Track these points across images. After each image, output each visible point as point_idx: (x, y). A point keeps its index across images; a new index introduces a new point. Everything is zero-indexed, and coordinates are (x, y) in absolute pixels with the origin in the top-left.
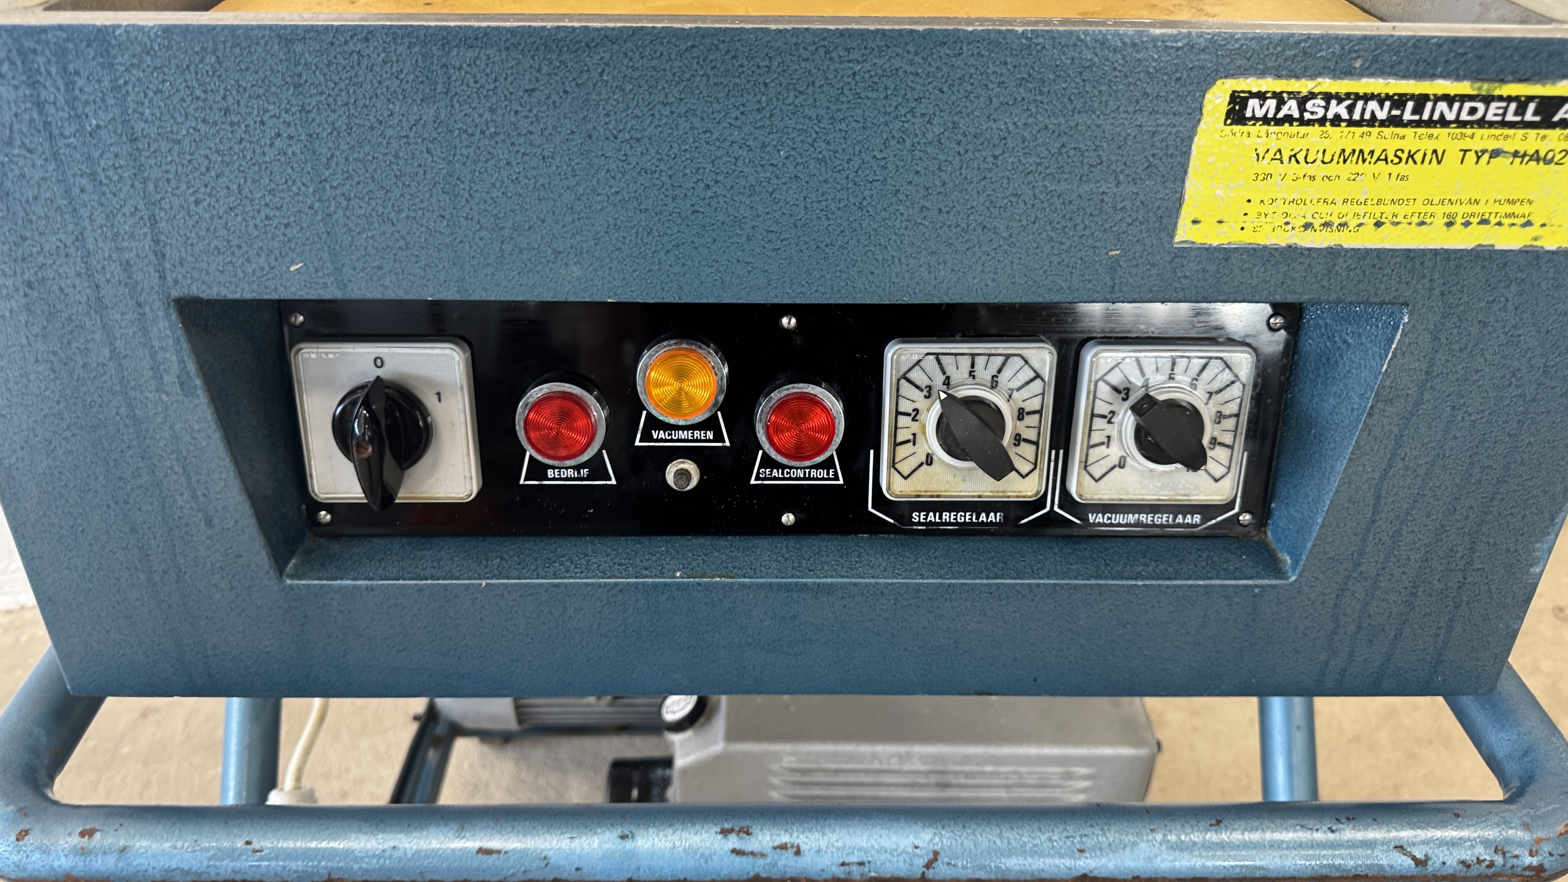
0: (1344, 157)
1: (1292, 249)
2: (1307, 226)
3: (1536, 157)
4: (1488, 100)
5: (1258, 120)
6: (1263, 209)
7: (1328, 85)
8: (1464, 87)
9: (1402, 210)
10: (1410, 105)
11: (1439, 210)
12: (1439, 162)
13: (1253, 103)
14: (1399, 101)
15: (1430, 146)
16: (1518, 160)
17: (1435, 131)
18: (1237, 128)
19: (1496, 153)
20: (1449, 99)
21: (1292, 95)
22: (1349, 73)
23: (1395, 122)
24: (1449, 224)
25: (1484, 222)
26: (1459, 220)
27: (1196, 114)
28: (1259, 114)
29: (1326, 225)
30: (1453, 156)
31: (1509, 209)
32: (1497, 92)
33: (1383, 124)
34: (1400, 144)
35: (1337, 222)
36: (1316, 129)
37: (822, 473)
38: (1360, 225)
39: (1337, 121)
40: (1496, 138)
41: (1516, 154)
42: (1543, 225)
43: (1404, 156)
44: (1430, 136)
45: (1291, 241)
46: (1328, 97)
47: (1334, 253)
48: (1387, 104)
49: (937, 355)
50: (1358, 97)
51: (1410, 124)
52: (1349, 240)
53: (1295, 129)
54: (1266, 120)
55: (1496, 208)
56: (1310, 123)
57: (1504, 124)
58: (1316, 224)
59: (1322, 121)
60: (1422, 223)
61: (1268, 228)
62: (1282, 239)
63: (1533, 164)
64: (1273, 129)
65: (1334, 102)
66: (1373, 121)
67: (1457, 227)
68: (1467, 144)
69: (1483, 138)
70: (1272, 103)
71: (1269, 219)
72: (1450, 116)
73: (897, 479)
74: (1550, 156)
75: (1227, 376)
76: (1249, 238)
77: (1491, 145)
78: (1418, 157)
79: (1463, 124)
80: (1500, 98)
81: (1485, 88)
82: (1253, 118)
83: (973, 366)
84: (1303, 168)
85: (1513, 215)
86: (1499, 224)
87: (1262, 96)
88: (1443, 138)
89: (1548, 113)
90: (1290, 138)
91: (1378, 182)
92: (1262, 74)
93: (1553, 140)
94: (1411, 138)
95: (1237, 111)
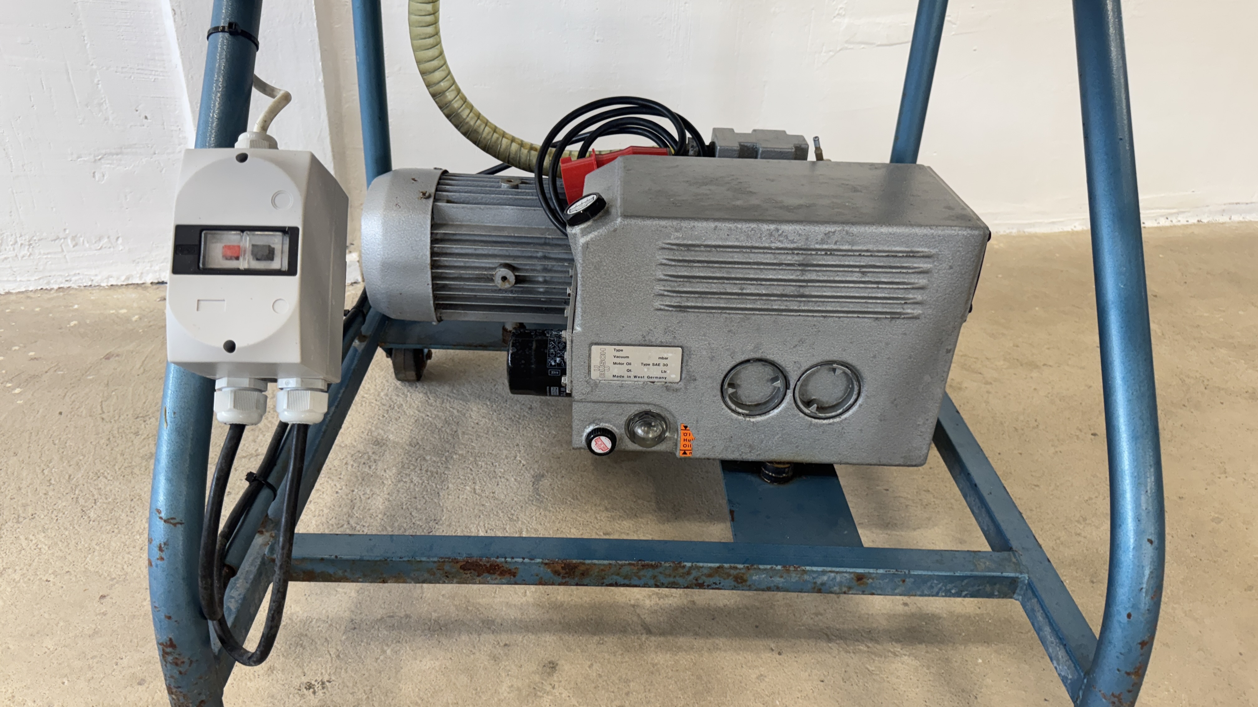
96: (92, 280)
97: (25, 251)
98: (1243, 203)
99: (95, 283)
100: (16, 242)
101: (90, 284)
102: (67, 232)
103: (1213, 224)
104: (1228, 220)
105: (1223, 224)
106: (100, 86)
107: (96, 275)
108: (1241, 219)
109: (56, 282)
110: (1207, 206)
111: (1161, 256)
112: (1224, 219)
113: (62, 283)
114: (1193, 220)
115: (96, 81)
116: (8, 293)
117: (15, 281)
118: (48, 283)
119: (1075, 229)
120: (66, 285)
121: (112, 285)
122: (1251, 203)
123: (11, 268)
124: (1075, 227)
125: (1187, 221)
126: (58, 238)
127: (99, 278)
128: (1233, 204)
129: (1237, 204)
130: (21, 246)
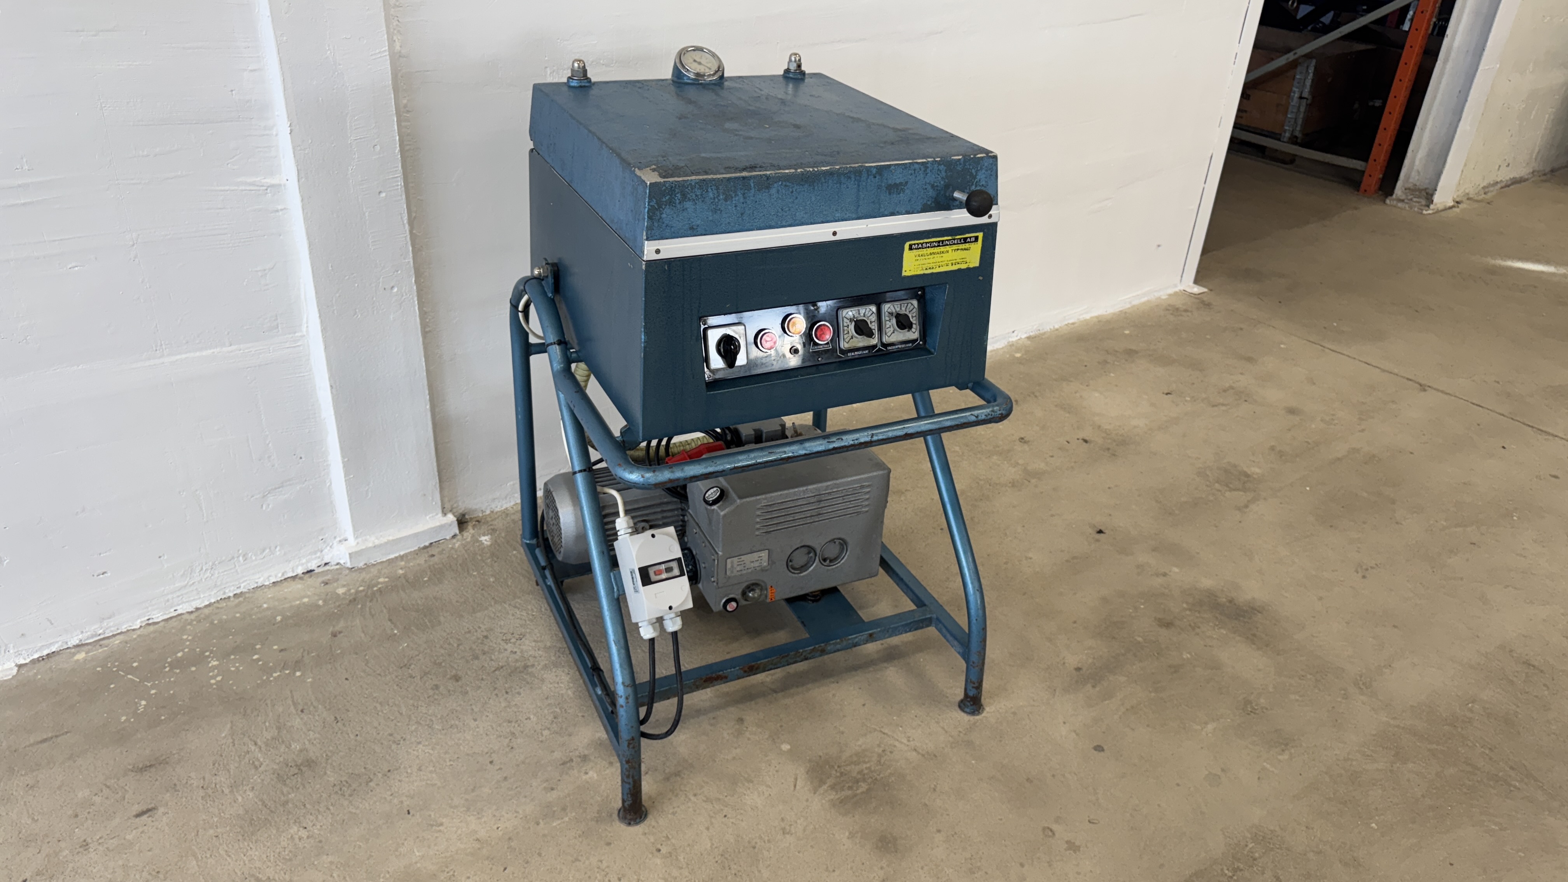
0: (931, 254)
1: (924, 275)
2: (926, 269)
3: (965, 249)
4: (954, 239)
5: (914, 249)
6: (918, 267)
7: (926, 241)
8: (950, 238)
9: (943, 263)
11: (950, 262)
12: (948, 253)
13: (913, 246)
14: (939, 242)
15: (946, 250)
16: (962, 250)
17: (947, 247)
18: (911, 251)
19: (958, 249)
20: (948, 240)
21: (920, 243)
22: (929, 238)
23: (939, 246)
24: (952, 265)
25: (958, 264)
26: (955, 263)
27: (903, 249)
29: (931, 268)
30: (950, 251)
31: (963, 260)
33: (937, 247)
34: (940, 250)
35: (933, 267)
36: (925, 249)
37: (826, 346)
38: (936, 268)
39: (928, 247)
40: (957, 247)
42: (969, 263)
43: (942, 253)
44: (945, 248)
45: (924, 273)
46: (926, 243)
47: (932, 274)
48: (937, 243)
49: (851, 311)
50: (931, 242)
51: (942, 246)
52: (934, 271)
53: (922, 250)
55: (960, 261)
56: (923, 248)
57: (958, 244)
58: (928, 269)
60: (947, 266)
61: (919, 271)
62: (922, 272)
64: (917, 250)
66: (935, 246)
67: (954, 265)
68: (953, 248)
69: (955, 247)
70: (917, 245)
71: (919, 269)
72: (948, 243)
73: (845, 343)
75: (912, 307)
76: (915, 273)
78: (944, 252)
80: (956, 239)
81: (953, 237)
83: (859, 312)
84: (924, 257)
85: (963, 262)
86: (961, 264)
87: (915, 244)
89: (965, 241)
90: (921, 252)
91: (938, 258)
92: (914, 240)
93: (967, 246)
94: (942, 249)
95: (911, 248)
96: (257, 583)
97: (208, 574)
99: (260, 584)
100: (202, 569)
101: (256, 585)
102: (240, 552)
106: (270, 445)
107: (260, 578)
109: (230, 591)
113: (234, 590)
115: (267, 442)
116: (197, 609)
117: (200, 598)
118: (224, 593)
120: (238, 591)
121: (274, 583)
123: (196, 589)
126: (233, 558)
127: (262, 579)
130: (206, 570)
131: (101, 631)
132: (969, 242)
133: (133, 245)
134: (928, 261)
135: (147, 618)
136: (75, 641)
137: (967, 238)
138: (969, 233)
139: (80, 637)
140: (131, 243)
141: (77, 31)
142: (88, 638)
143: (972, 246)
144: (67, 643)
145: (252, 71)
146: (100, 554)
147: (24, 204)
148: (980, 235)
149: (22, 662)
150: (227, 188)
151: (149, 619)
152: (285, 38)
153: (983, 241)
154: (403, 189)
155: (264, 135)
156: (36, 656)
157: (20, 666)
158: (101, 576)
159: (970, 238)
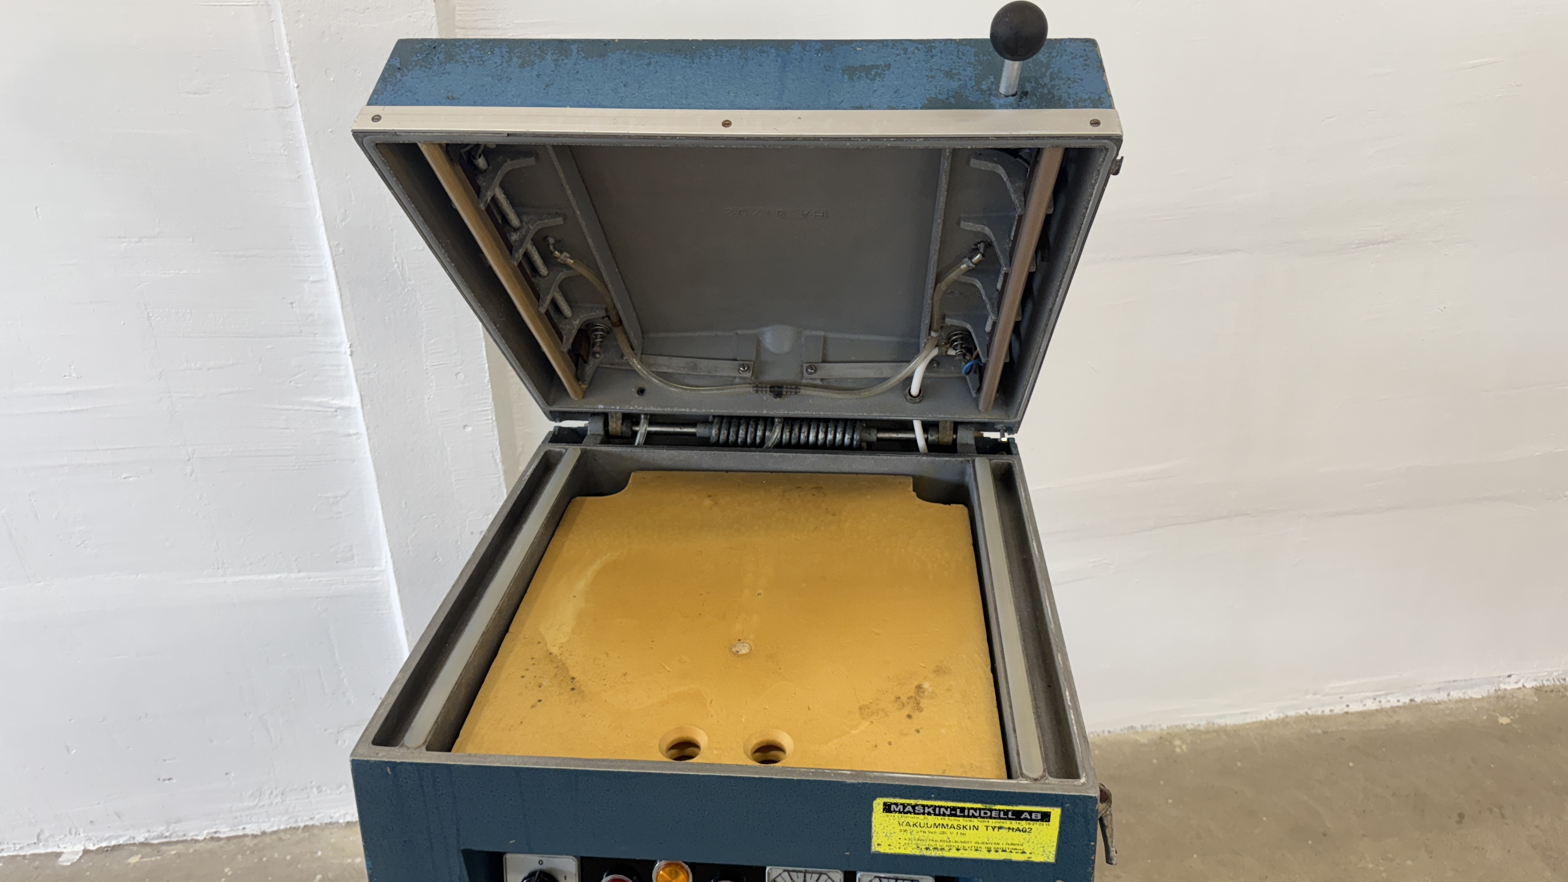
0: (936, 825)
1: (923, 856)
2: (927, 849)
3: (1018, 830)
4: (991, 810)
5: (896, 812)
6: (907, 842)
7: (920, 802)
8: (979, 806)
9: (967, 845)
10: (958, 811)
11: (983, 846)
12: (977, 830)
13: (893, 807)
14: (954, 809)
15: (972, 824)
16: (1011, 831)
17: (973, 819)
18: (888, 814)
19: (1000, 828)
20: (975, 810)
21: (908, 804)
22: (929, 799)
23: (955, 815)
24: (989, 851)
25: (1003, 851)
26: (993, 849)
27: (870, 810)
28: (897, 810)
29: (936, 849)
30: (982, 828)
31: (1014, 847)
32: (994, 808)
33: (948, 816)
34: (958, 823)
35: (939, 848)
36: (921, 816)
38: (950, 849)
39: (929, 814)
40: (999, 823)
41: (1009, 828)
42: (1031, 853)
43: (962, 827)
44: (971, 821)
45: (922, 853)
46: (924, 806)
47: (941, 858)
48: (949, 810)
49: (788, 871)
50: (936, 807)
51: (960, 816)
52: (946, 854)
53: (913, 815)
54: (900, 812)
55: (1007, 846)
56: (918, 814)
57: (1000, 818)
58: (931, 848)
59: (924, 814)
60: (977, 850)
61: (910, 849)
62: (918, 852)
63: (1018, 832)
64: (903, 815)
65: (926, 808)
66: (944, 815)
67: (993, 852)
68: (987, 824)
69: (992, 823)
70: (901, 807)
71: (910, 845)
72: (977, 814)
74: (1024, 830)
76: (902, 851)
77: (998, 825)
78: (968, 827)
79: (983, 818)
80: (996, 810)
81: (988, 806)
82: (894, 811)
83: (805, 877)
84: (919, 829)
85: (1016, 849)
86: (1011, 852)
87: (897, 804)
88: (975, 822)
89: (1018, 815)
90: (911, 818)
91: (953, 835)
92: (895, 796)
93: (1023, 824)
94: (962, 821)
95: (887, 808)
96: (332, 818)
97: (278, 799)
98: (1461, 681)
99: (334, 820)
100: (271, 793)
101: (329, 820)
102: (314, 783)
103: (1427, 703)
104: (1446, 698)
105: (1439, 703)
106: (345, 680)
107: (335, 813)
108: (1461, 695)
109: (302, 821)
110: (1419, 686)
111: (1351, 764)
112: (1442, 696)
113: (306, 821)
114: (1405, 700)
115: (342, 677)
116: (264, 833)
117: (270, 821)
118: (296, 821)
119: (1270, 718)
120: (310, 823)
121: (348, 823)
122: (1471, 679)
123: (267, 812)
124: (1270, 715)
125: (1398, 701)
126: (306, 788)
127: (337, 815)
128: (1449, 682)
129: (1454, 681)
130: (276, 795)
131: (167, 834)
132: (1026, 819)
133: (189, 460)
134: (931, 836)
135: (214, 830)
136: (140, 839)
137: (1022, 812)
138: (1025, 804)
139: (147, 835)
140: (187, 458)
141: (119, 237)
142: (153, 839)
143: (1036, 827)
144: (134, 838)
145: (313, 282)
146: (165, 760)
147: (72, 412)
148: (1056, 813)
149: (91, 847)
150: (290, 407)
151: (216, 832)
152: (341, 249)
153: (1062, 823)
154: (495, 423)
155: (331, 353)
156: (104, 844)
157: (86, 852)
158: (167, 782)
159: (1030, 813)
